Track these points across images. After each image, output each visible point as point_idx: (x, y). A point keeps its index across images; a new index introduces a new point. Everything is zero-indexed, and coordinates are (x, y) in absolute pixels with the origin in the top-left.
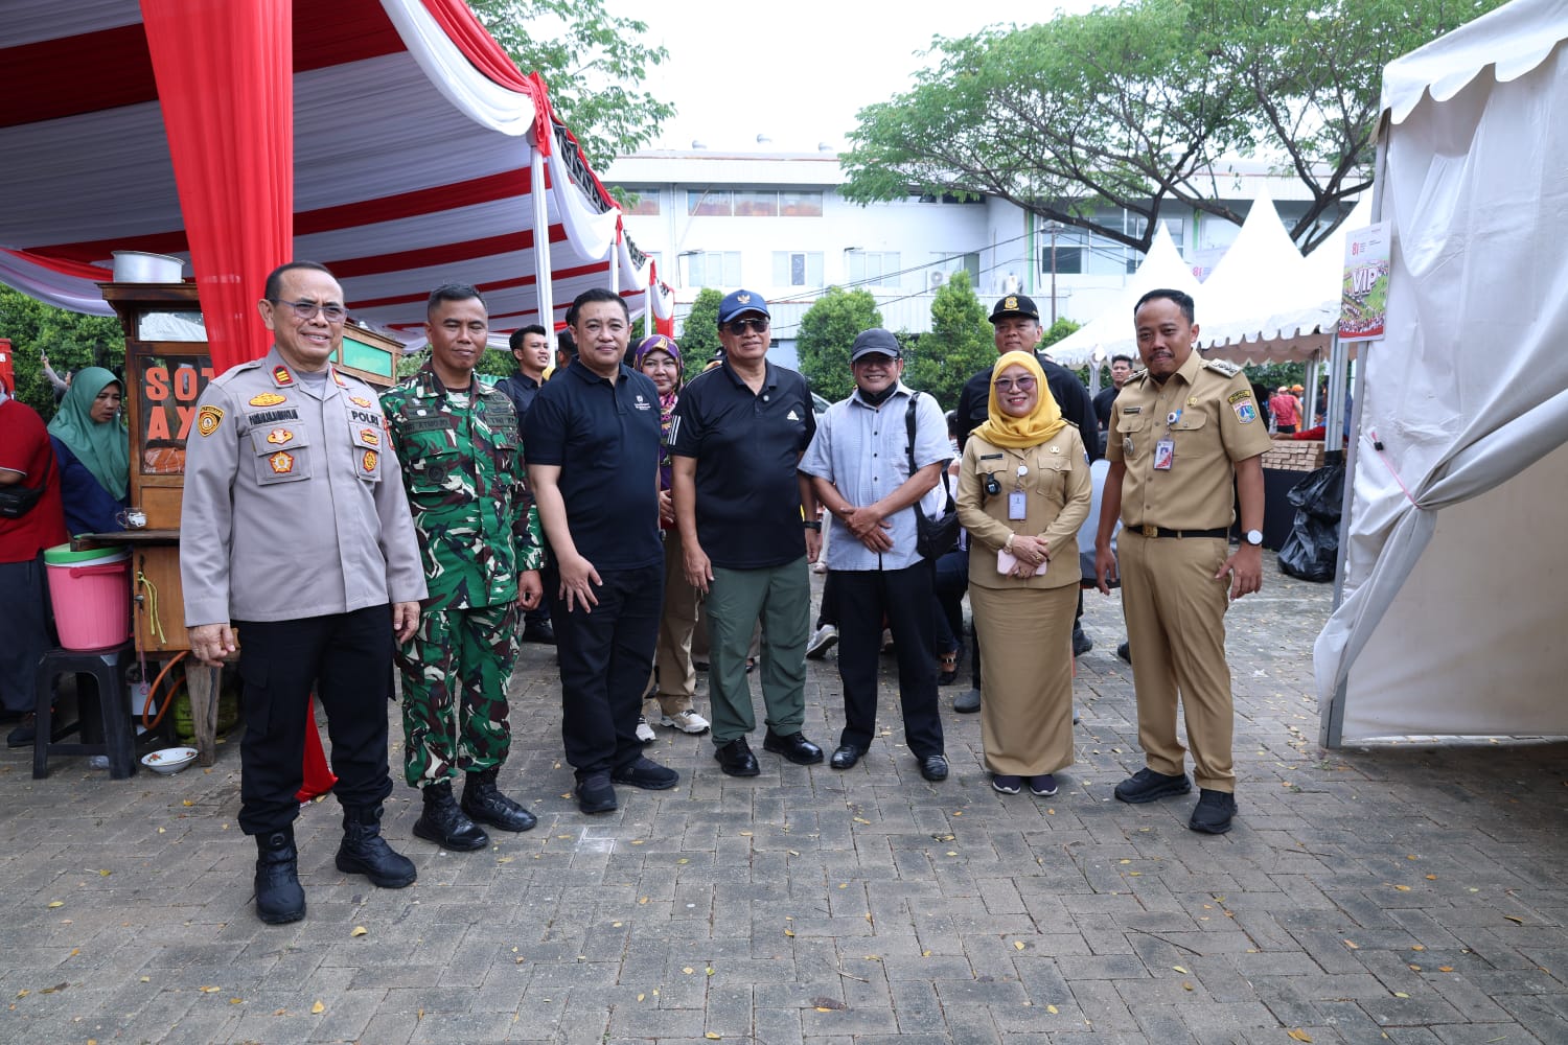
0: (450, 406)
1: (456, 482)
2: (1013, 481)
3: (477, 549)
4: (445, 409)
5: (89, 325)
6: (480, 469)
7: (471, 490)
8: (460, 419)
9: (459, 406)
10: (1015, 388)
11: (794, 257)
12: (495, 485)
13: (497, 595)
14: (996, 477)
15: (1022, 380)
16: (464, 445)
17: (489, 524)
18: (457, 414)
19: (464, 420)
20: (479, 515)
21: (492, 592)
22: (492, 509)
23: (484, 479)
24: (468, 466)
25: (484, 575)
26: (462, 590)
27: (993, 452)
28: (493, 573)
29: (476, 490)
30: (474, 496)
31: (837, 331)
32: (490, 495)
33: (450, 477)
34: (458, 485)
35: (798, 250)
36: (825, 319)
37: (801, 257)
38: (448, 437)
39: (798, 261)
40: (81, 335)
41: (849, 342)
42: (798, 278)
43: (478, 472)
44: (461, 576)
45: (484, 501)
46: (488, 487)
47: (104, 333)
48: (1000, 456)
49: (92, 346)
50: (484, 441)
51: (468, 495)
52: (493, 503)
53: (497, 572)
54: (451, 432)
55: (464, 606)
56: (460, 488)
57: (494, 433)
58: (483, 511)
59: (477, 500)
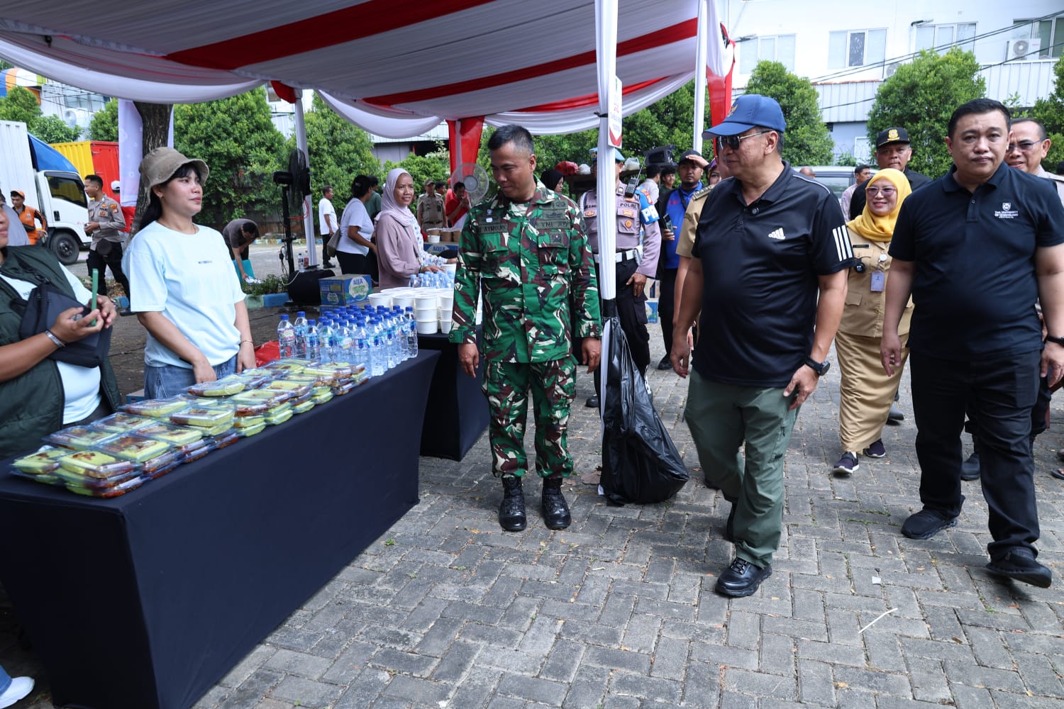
0: (510, 215)
1: (506, 272)
2: (875, 264)
3: (522, 322)
4: (507, 217)
5: (197, 129)
6: (526, 263)
7: (518, 279)
8: (515, 225)
9: (517, 214)
10: (880, 195)
11: (853, 35)
12: (538, 274)
13: (538, 355)
14: (863, 260)
15: (886, 190)
16: (515, 245)
17: (530, 304)
18: (515, 221)
19: (519, 226)
20: (522, 297)
21: (534, 353)
22: (535, 292)
23: (528, 270)
24: (516, 260)
25: (526, 340)
26: (512, 349)
27: (861, 243)
28: (535, 340)
29: (521, 278)
30: (520, 283)
31: (929, 103)
32: (532, 282)
33: (502, 268)
34: (507, 274)
35: (857, 28)
36: (911, 90)
37: (861, 36)
38: (503, 239)
39: (857, 41)
40: (192, 139)
41: (943, 115)
42: (856, 58)
43: (523, 264)
44: (512, 339)
45: (526, 286)
46: (532, 276)
47: (210, 137)
48: (867, 246)
49: (201, 148)
50: (531, 242)
51: (514, 283)
52: (536, 289)
53: (538, 338)
54: (506, 236)
55: (513, 361)
56: (508, 276)
57: (540, 235)
58: (525, 294)
59: (521, 286)
